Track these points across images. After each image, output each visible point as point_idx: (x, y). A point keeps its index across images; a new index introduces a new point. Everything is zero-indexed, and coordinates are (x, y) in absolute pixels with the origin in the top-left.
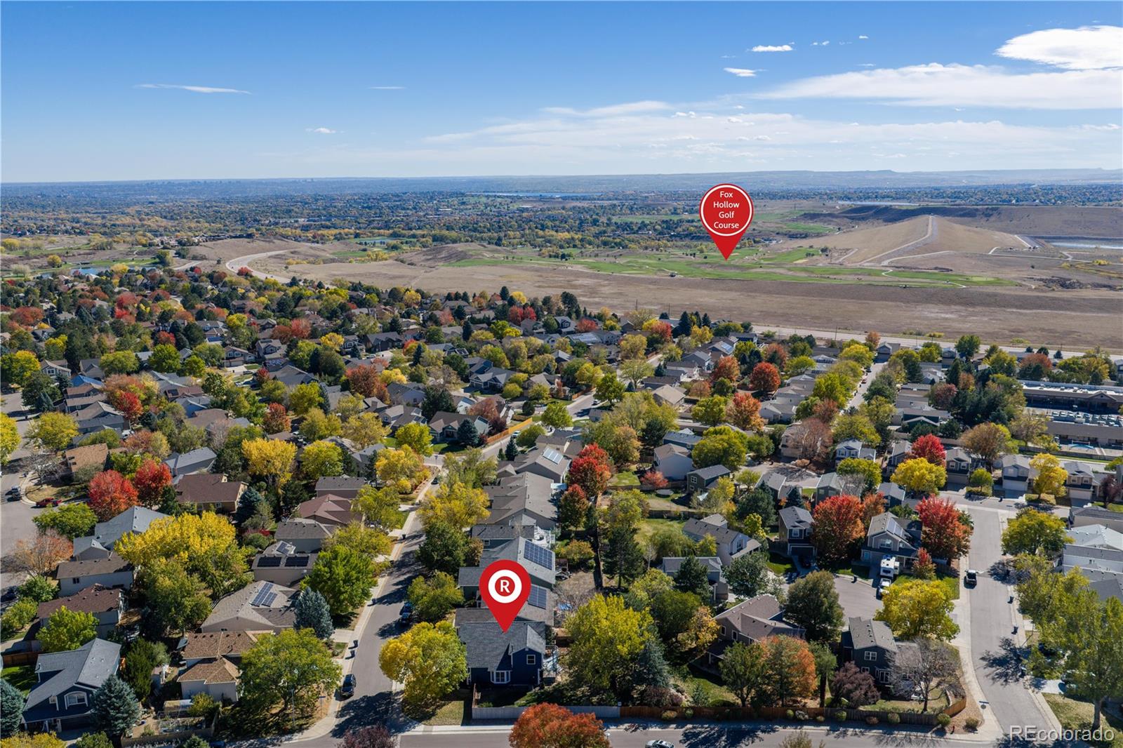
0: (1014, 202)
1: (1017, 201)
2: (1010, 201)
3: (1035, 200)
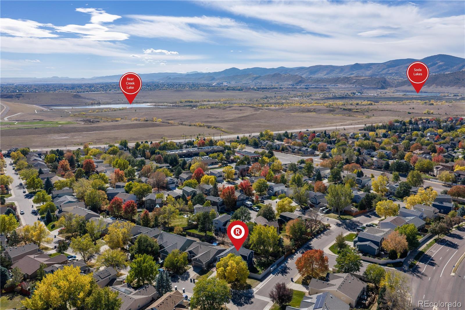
0: (17, 91)
1: (19, 91)
2: (16, 91)
3: (26, 91)
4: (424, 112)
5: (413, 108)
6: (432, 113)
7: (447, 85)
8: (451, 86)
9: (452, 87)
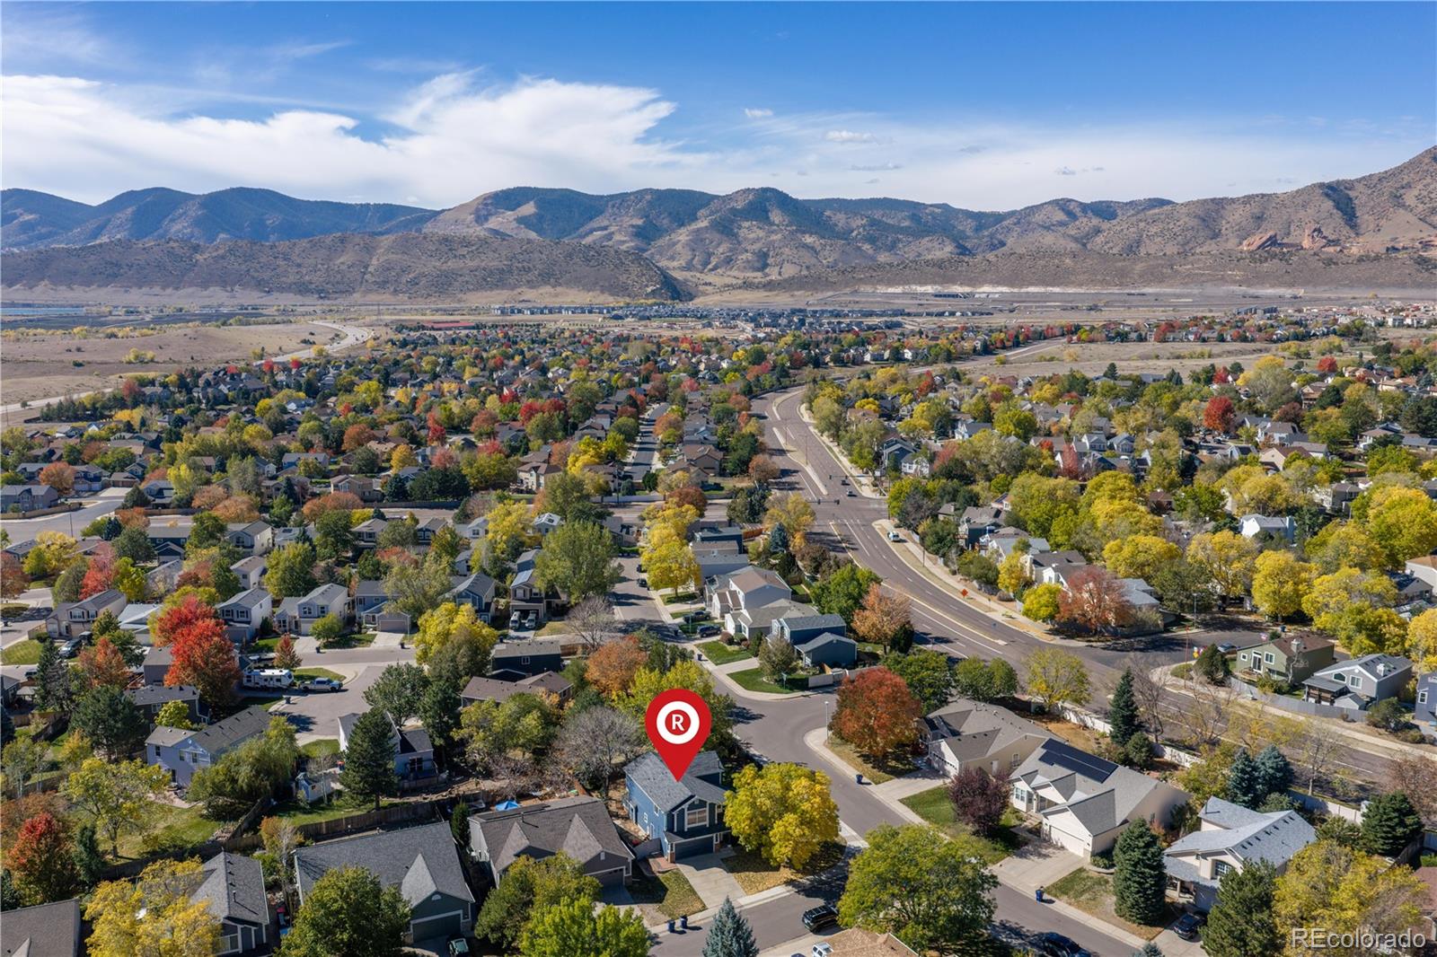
4: (125, 358)
5: (79, 350)
6: (152, 361)
7: (87, 283)
8: (99, 286)
9: (105, 290)
